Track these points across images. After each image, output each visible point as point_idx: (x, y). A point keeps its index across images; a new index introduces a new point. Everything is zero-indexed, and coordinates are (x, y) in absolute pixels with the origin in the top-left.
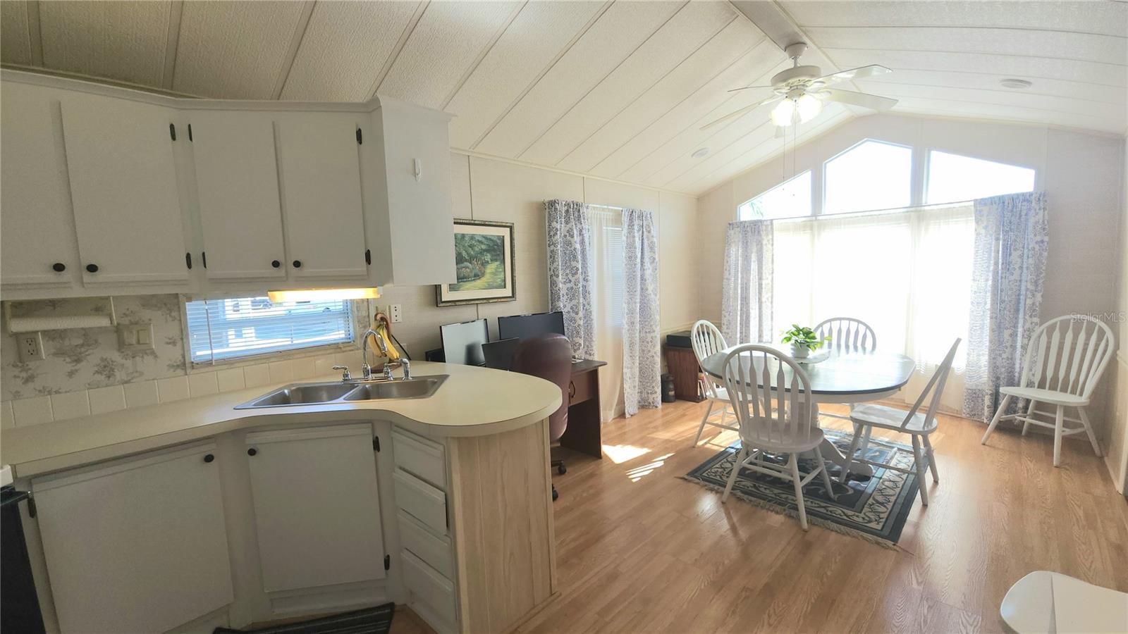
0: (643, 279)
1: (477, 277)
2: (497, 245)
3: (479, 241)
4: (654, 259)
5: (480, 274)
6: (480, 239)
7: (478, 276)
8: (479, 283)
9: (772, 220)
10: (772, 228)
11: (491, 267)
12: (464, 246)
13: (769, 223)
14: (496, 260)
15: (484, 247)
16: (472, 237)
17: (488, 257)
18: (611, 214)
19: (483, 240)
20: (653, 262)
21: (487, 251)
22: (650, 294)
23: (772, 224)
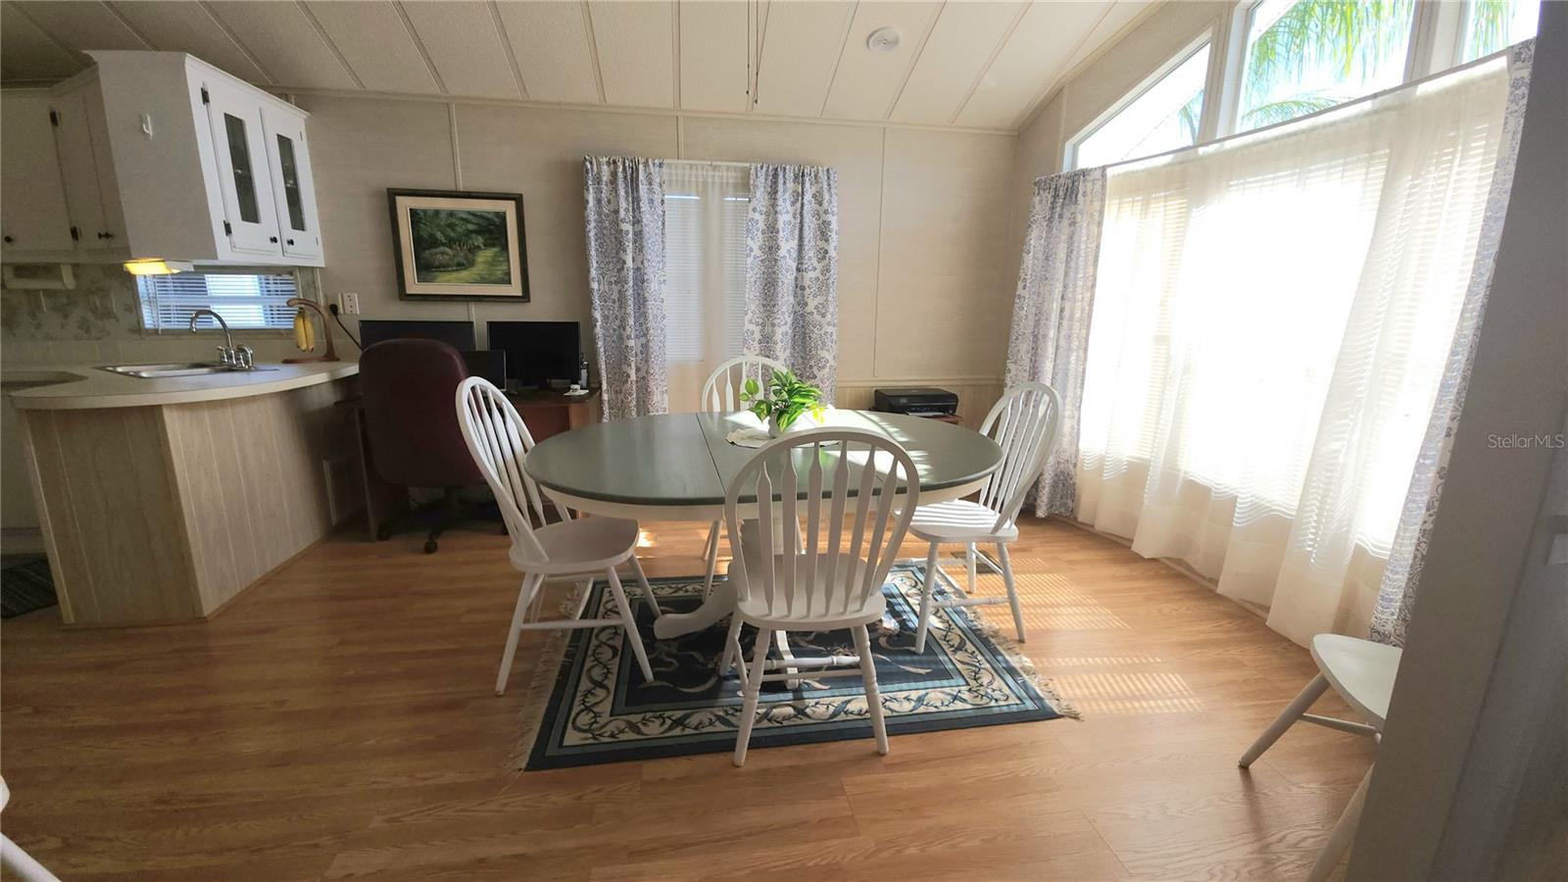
0: (799, 287)
1: (461, 266)
2: (494, 224)
3: (462, 219)
4: (826, 252)
5: (465, 262)
6: (464, 216)
7: (463, 265)
8: (464, 274)
9: (1104, 168)
10: (1103, 187)
11: (485, 256)
12: (438, 226)
13: (1097, 174)
14: (494, 245)
15: (470, 227)
16: (451, 214)
17: (479, 241)
18: (734, 174)
19: (470, 217)
20: (824, 258)
21: (478, 232)
22: (811, 313)
23: (1104, 176)
